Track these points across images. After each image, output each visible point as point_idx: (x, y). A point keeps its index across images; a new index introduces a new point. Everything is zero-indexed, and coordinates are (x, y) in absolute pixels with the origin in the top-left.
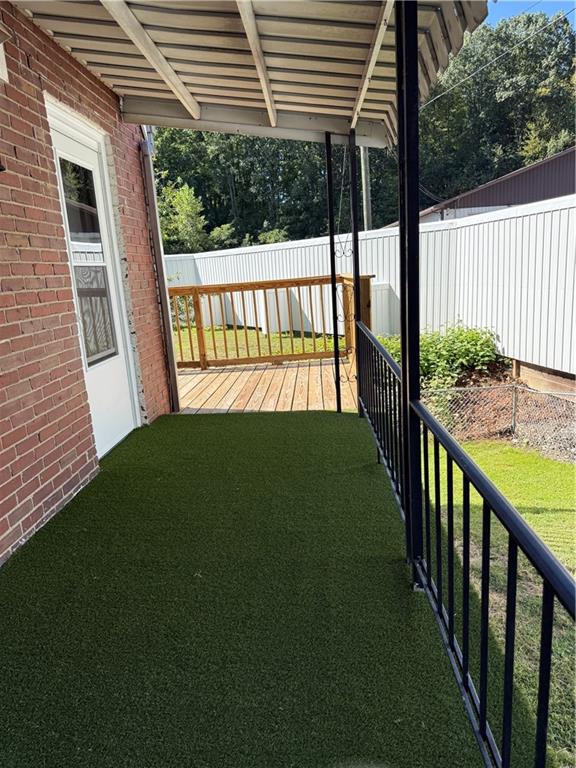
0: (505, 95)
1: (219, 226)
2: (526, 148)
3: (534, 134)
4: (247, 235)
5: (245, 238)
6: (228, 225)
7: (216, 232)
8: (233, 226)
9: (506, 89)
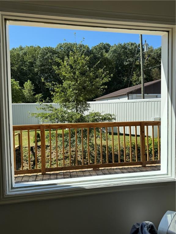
0: (127, 63)
1: (38, 94)
2: (133, 78)
3: (135, 75)
4: (48, 98)
5: (47, 98)
6: (41, 94)
7: (36, 96)
8: (42, 94)
9: (127, 62)
